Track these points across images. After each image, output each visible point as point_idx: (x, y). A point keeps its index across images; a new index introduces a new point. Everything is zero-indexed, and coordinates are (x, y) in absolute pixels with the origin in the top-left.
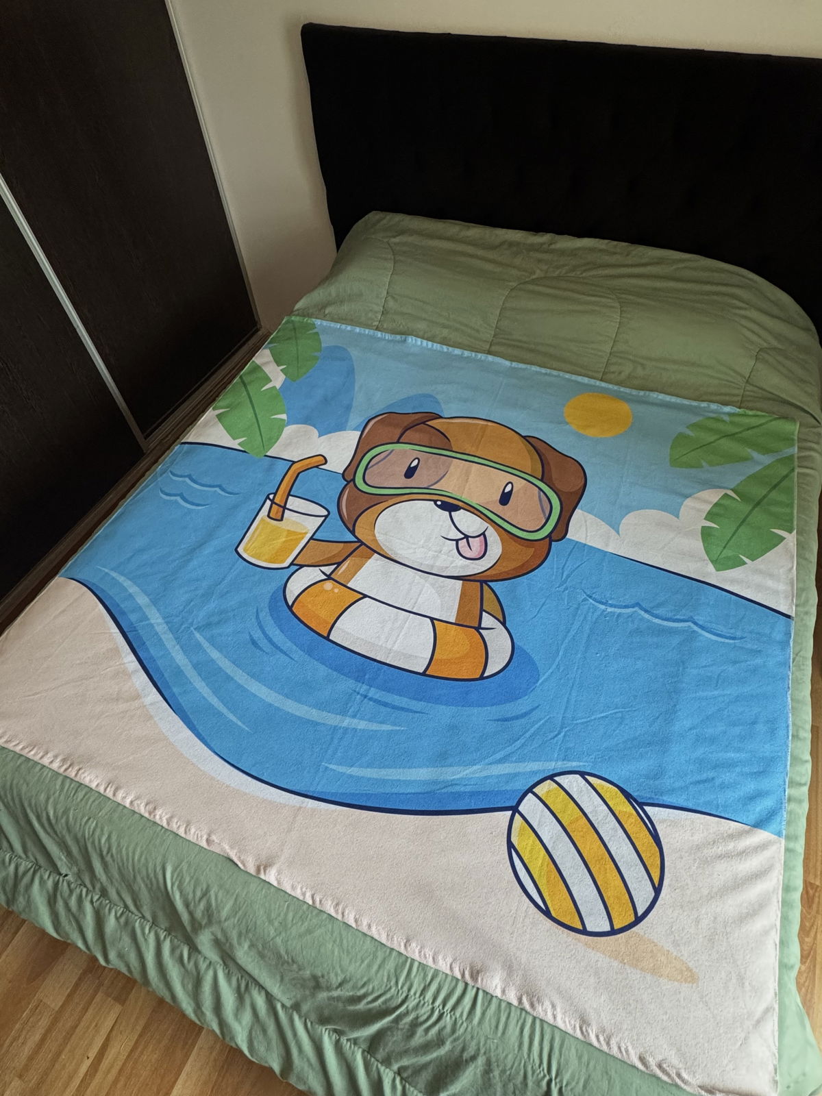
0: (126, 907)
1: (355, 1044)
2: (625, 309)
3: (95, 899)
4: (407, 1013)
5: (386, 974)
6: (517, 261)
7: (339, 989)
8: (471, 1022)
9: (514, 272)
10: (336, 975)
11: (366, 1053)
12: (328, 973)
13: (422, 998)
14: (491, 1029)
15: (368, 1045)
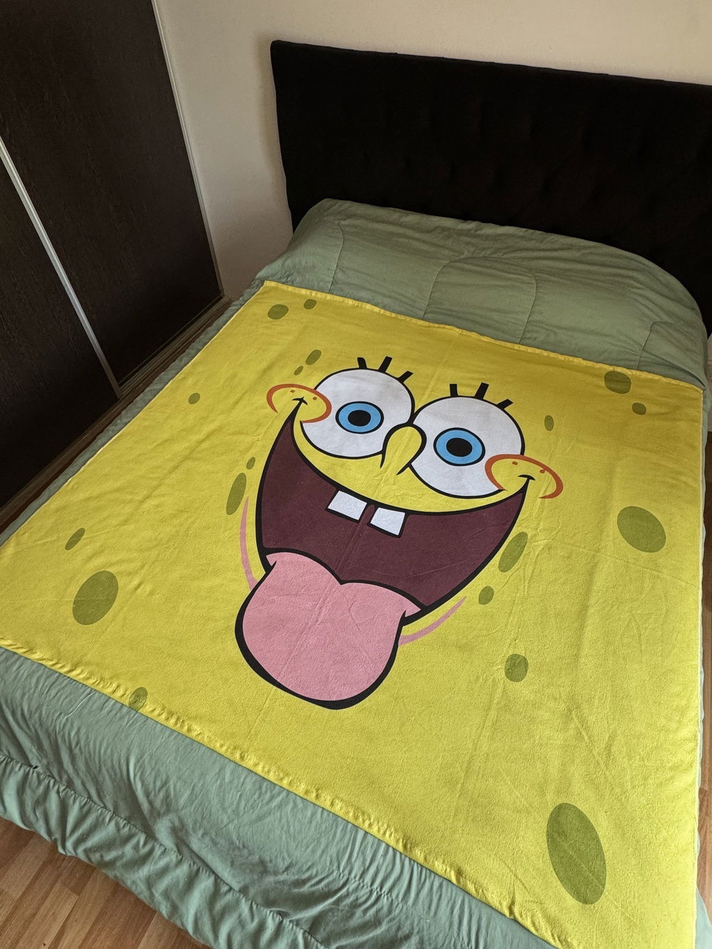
0: (90, 797)
1: (297, 925)
2: (541, 285)
3: (61, 790)
4: (347, 895)
5: (328, 859)
6: (449, 243)
7: (285, 873)
8: (406, 903)
9: (446, 252)
10: (283, 859)
11: (307, 934)
12: (276, 857)
13: (361, 881)
14: (424, 910)
15: (309, 926)
